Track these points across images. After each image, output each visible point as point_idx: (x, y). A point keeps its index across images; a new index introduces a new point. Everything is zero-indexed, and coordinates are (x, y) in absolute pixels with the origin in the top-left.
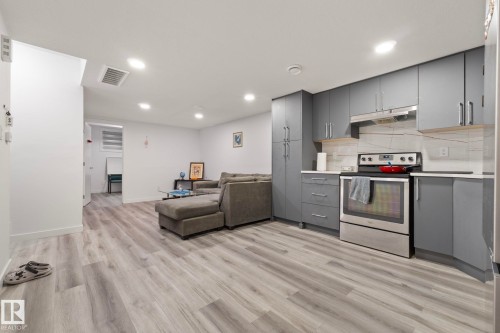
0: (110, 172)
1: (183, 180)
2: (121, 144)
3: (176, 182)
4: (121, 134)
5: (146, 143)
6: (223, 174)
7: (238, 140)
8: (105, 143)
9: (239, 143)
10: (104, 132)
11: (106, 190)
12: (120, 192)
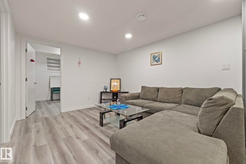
0: (52, 86)
1: (106, 92)
2: (59, 67)
3: (102, 93)
4: (59, 60)
5: (79, 63)
6: (143, 87)
7: (156, 59)
8: (48, 66)
9: (157, 61)
10: (48, 59)
11: (49, 98)
12: (59, 100)
